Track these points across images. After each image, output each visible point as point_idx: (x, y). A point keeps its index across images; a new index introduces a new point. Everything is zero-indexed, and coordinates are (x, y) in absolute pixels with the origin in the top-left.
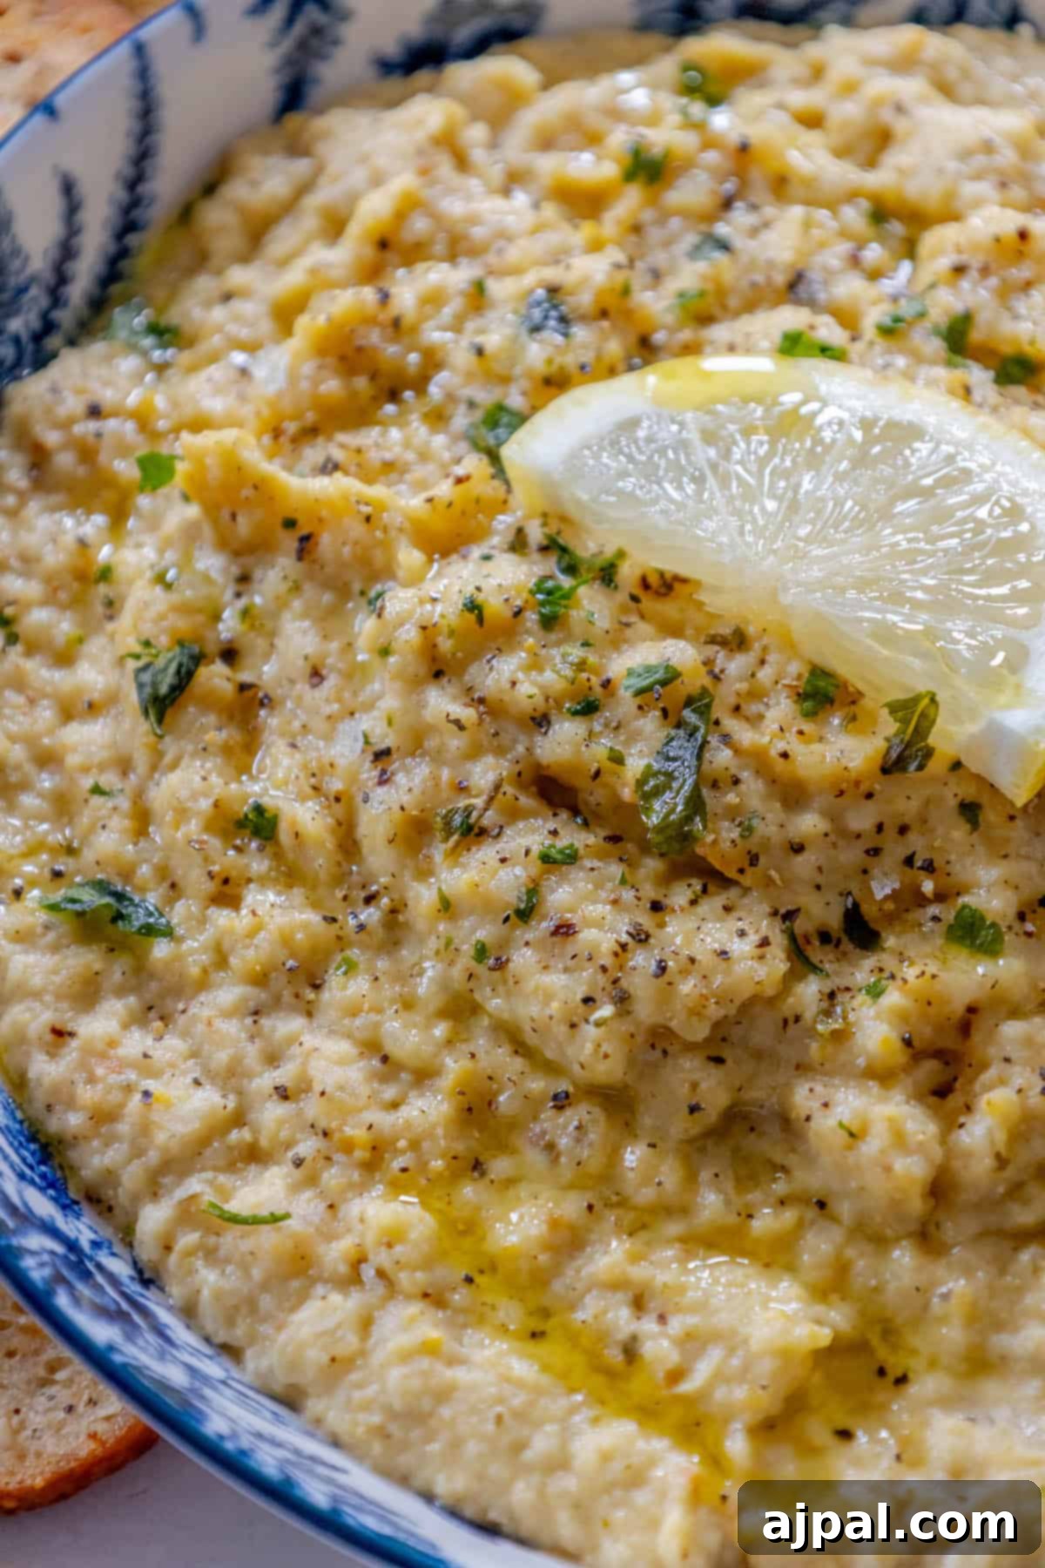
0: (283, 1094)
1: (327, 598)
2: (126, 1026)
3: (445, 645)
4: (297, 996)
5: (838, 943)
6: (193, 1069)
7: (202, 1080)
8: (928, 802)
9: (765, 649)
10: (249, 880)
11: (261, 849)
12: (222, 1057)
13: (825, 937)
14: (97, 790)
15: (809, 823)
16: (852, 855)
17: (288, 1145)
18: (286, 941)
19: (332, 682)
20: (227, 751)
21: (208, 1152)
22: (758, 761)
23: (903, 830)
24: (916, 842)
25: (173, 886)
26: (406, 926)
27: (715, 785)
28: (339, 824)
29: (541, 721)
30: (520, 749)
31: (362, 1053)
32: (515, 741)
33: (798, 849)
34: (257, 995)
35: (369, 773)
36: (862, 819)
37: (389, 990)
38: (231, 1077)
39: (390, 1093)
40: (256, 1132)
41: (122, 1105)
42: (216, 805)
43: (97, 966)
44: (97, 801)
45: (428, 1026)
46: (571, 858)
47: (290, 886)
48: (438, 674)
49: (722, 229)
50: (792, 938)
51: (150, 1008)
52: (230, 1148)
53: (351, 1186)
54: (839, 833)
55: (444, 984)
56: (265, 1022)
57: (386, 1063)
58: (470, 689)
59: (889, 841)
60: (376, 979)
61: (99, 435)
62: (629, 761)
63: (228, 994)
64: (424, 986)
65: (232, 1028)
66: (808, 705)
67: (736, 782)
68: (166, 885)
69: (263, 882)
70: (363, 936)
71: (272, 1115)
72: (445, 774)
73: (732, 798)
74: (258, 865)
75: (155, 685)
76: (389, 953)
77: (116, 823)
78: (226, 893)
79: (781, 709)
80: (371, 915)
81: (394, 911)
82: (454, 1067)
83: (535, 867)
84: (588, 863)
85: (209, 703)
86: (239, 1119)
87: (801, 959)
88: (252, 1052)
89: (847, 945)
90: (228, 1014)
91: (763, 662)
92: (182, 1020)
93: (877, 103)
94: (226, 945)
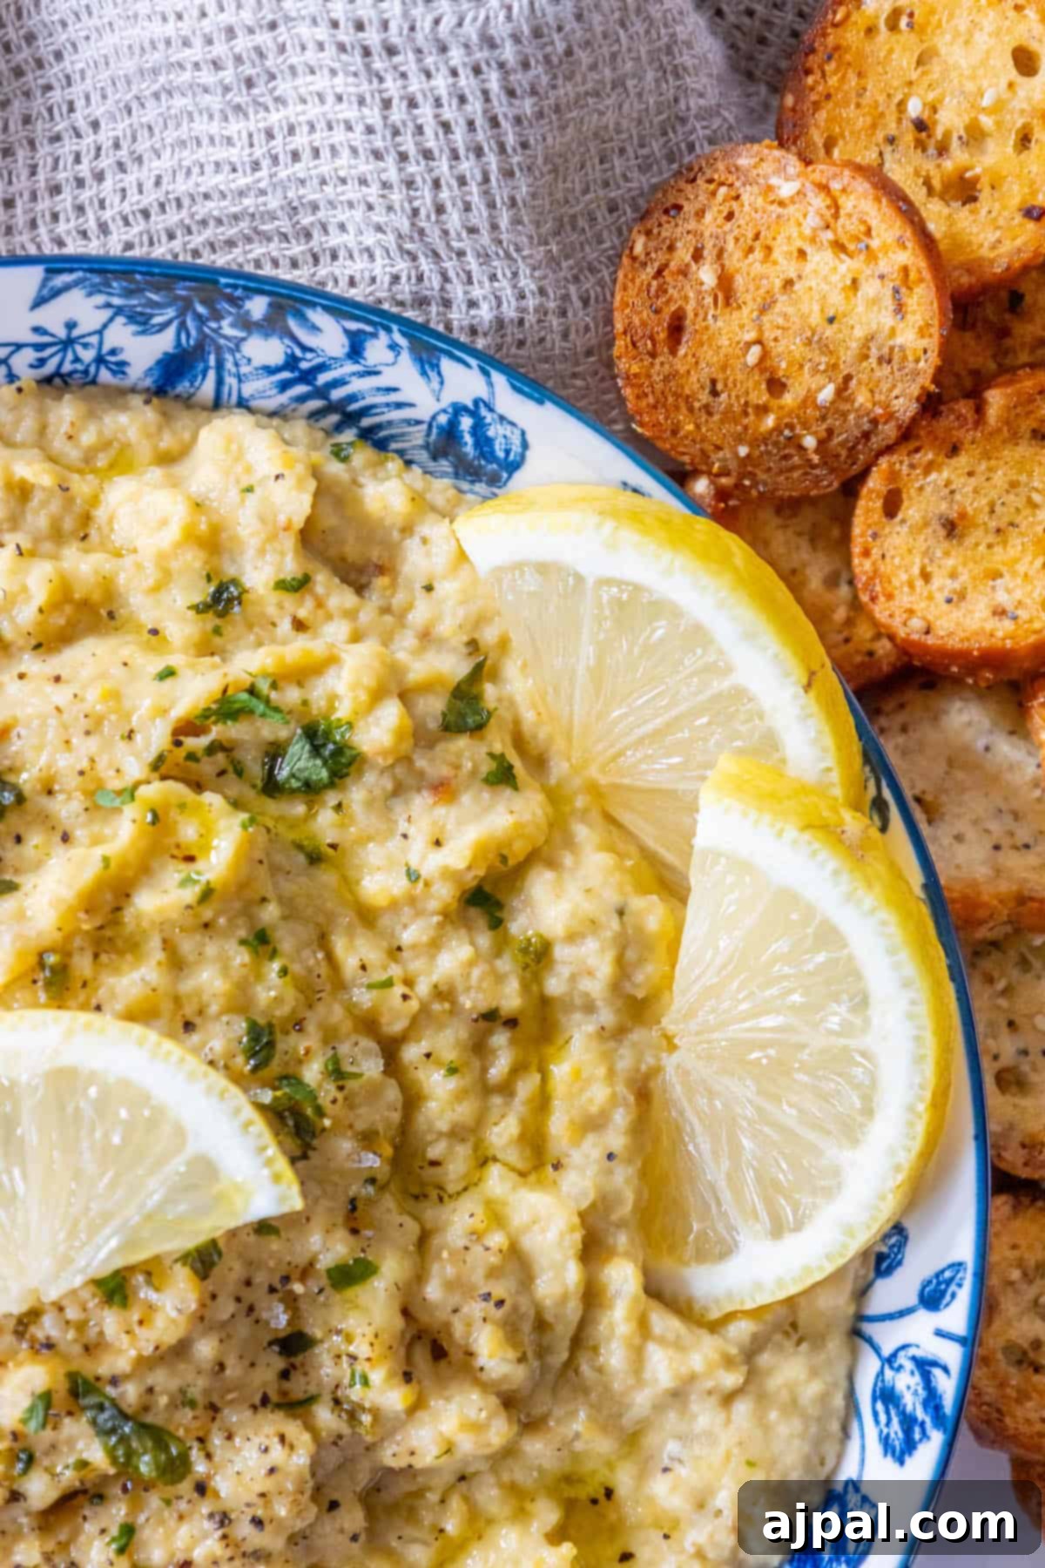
5: (294, 1366)
8: (240, 1255)
13: (285, 1375)
15: (206, 1349)
16: (243, 1328)
22: (144, 1364)
23: (248, 1283)
24: (261, 1278)
27: (146, 1409)
29: (15, 1497)
32: (16, 1521)
33: (222, 1366)
36: (226, 1308)
46: (130, 1531)
50: (279, 1406)
54: (223, 1329)
59: (248, 1296)
62: (90, 1458)
66: (117, 1298)
67: (150, 1390)
73: (163, 1400)
79: (110, 1322)
84: (141, 1521)
87: (297, 1407)
89: (298, 1360)
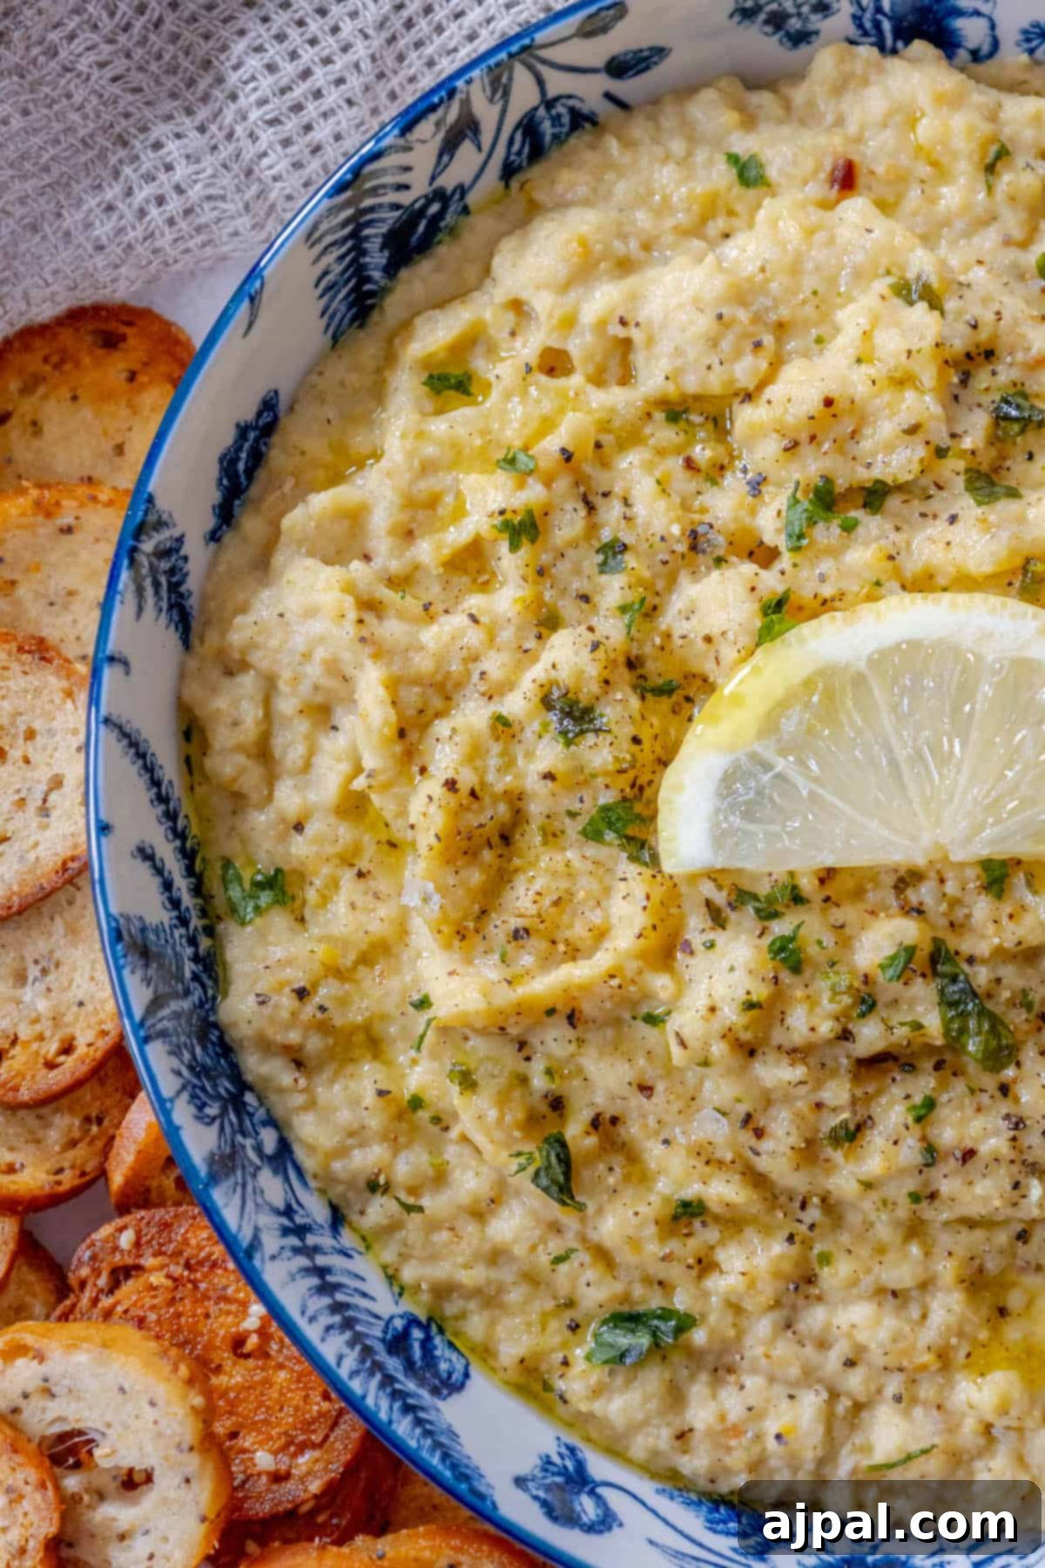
0: (850, 1363)
1: (610, 1033)
2: (714, 1396)
3: (747, 1036)
4: (807, 1297)
6: (779, 1391)
7: (793, 1392)
9: (938, 872)
10: (712, 1248)
11: (704, 1224)
12: (794, 1371)
14: (559, 1260)
17: (879, 1391)
18: (777, 1274)
19: (660, 1087)
20: (627, 1178)
21: (836, 1434)
22: (1001, 956)
25: (660, 1283)
26: (839, 1203)
27: (990, 996)
28: (743, 1174)
29: (846, 1035)
30: (845, 1061)
31: (879, 1304)
32: (836, 1059)
34: (779, 1315)
35: (747, 1137)
37: (864, 1252)
38: (809, 1376)
39: (915, 1313)
40: (849, 1395)
41: (764, 1450)
42: (657, 1223)
43: (667, 1376)
44: (563, 1268)
45: (906, 1255)
46: (930, 1104)
47: (741, 1231)
48: (752, 1053)
49: (606, 535)
51: (716, 1370)
52: (845, 1418)
53: (941, 1388)
55: (897, 1224)
56: (801, 1327)
57: (896, 1295)
58: (779, 1048)
60: (850, 1252)
61: (322, 1009)
62: (925, 1022)
63: (763, 1327)
64: (884, 1230)
65: (783, 1348)
66: (995, 890)
67: (999, 981)
68: (656, 1287)
69: (722, 1242)
70: (817, 1231)
71: (855, 1382)
72: (800, 1104)
73: (1006, 994)
74: (712, 1234)
75: (554, 1181)
76: (840, 1227)
77: (590, 1274)
78: (705, 1265)
79: (982, 906)
80: (814, 1214)
81: (824, 1200)
82: (946, 1270)
83: (916, 1130)
84: (944, 1098)
85: (591, 1158)
86: (834, 1395)
88: (809, 1351)
90: (772, 1342)
91: (942, 881)
92: (745, 1364)
93: (601, 325)
94: (734, 1299)
